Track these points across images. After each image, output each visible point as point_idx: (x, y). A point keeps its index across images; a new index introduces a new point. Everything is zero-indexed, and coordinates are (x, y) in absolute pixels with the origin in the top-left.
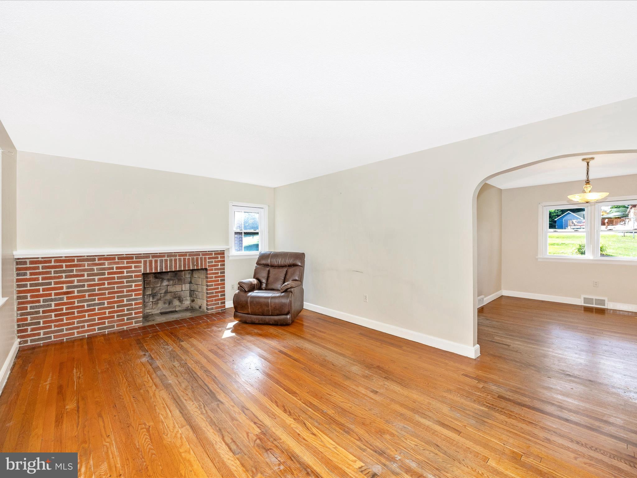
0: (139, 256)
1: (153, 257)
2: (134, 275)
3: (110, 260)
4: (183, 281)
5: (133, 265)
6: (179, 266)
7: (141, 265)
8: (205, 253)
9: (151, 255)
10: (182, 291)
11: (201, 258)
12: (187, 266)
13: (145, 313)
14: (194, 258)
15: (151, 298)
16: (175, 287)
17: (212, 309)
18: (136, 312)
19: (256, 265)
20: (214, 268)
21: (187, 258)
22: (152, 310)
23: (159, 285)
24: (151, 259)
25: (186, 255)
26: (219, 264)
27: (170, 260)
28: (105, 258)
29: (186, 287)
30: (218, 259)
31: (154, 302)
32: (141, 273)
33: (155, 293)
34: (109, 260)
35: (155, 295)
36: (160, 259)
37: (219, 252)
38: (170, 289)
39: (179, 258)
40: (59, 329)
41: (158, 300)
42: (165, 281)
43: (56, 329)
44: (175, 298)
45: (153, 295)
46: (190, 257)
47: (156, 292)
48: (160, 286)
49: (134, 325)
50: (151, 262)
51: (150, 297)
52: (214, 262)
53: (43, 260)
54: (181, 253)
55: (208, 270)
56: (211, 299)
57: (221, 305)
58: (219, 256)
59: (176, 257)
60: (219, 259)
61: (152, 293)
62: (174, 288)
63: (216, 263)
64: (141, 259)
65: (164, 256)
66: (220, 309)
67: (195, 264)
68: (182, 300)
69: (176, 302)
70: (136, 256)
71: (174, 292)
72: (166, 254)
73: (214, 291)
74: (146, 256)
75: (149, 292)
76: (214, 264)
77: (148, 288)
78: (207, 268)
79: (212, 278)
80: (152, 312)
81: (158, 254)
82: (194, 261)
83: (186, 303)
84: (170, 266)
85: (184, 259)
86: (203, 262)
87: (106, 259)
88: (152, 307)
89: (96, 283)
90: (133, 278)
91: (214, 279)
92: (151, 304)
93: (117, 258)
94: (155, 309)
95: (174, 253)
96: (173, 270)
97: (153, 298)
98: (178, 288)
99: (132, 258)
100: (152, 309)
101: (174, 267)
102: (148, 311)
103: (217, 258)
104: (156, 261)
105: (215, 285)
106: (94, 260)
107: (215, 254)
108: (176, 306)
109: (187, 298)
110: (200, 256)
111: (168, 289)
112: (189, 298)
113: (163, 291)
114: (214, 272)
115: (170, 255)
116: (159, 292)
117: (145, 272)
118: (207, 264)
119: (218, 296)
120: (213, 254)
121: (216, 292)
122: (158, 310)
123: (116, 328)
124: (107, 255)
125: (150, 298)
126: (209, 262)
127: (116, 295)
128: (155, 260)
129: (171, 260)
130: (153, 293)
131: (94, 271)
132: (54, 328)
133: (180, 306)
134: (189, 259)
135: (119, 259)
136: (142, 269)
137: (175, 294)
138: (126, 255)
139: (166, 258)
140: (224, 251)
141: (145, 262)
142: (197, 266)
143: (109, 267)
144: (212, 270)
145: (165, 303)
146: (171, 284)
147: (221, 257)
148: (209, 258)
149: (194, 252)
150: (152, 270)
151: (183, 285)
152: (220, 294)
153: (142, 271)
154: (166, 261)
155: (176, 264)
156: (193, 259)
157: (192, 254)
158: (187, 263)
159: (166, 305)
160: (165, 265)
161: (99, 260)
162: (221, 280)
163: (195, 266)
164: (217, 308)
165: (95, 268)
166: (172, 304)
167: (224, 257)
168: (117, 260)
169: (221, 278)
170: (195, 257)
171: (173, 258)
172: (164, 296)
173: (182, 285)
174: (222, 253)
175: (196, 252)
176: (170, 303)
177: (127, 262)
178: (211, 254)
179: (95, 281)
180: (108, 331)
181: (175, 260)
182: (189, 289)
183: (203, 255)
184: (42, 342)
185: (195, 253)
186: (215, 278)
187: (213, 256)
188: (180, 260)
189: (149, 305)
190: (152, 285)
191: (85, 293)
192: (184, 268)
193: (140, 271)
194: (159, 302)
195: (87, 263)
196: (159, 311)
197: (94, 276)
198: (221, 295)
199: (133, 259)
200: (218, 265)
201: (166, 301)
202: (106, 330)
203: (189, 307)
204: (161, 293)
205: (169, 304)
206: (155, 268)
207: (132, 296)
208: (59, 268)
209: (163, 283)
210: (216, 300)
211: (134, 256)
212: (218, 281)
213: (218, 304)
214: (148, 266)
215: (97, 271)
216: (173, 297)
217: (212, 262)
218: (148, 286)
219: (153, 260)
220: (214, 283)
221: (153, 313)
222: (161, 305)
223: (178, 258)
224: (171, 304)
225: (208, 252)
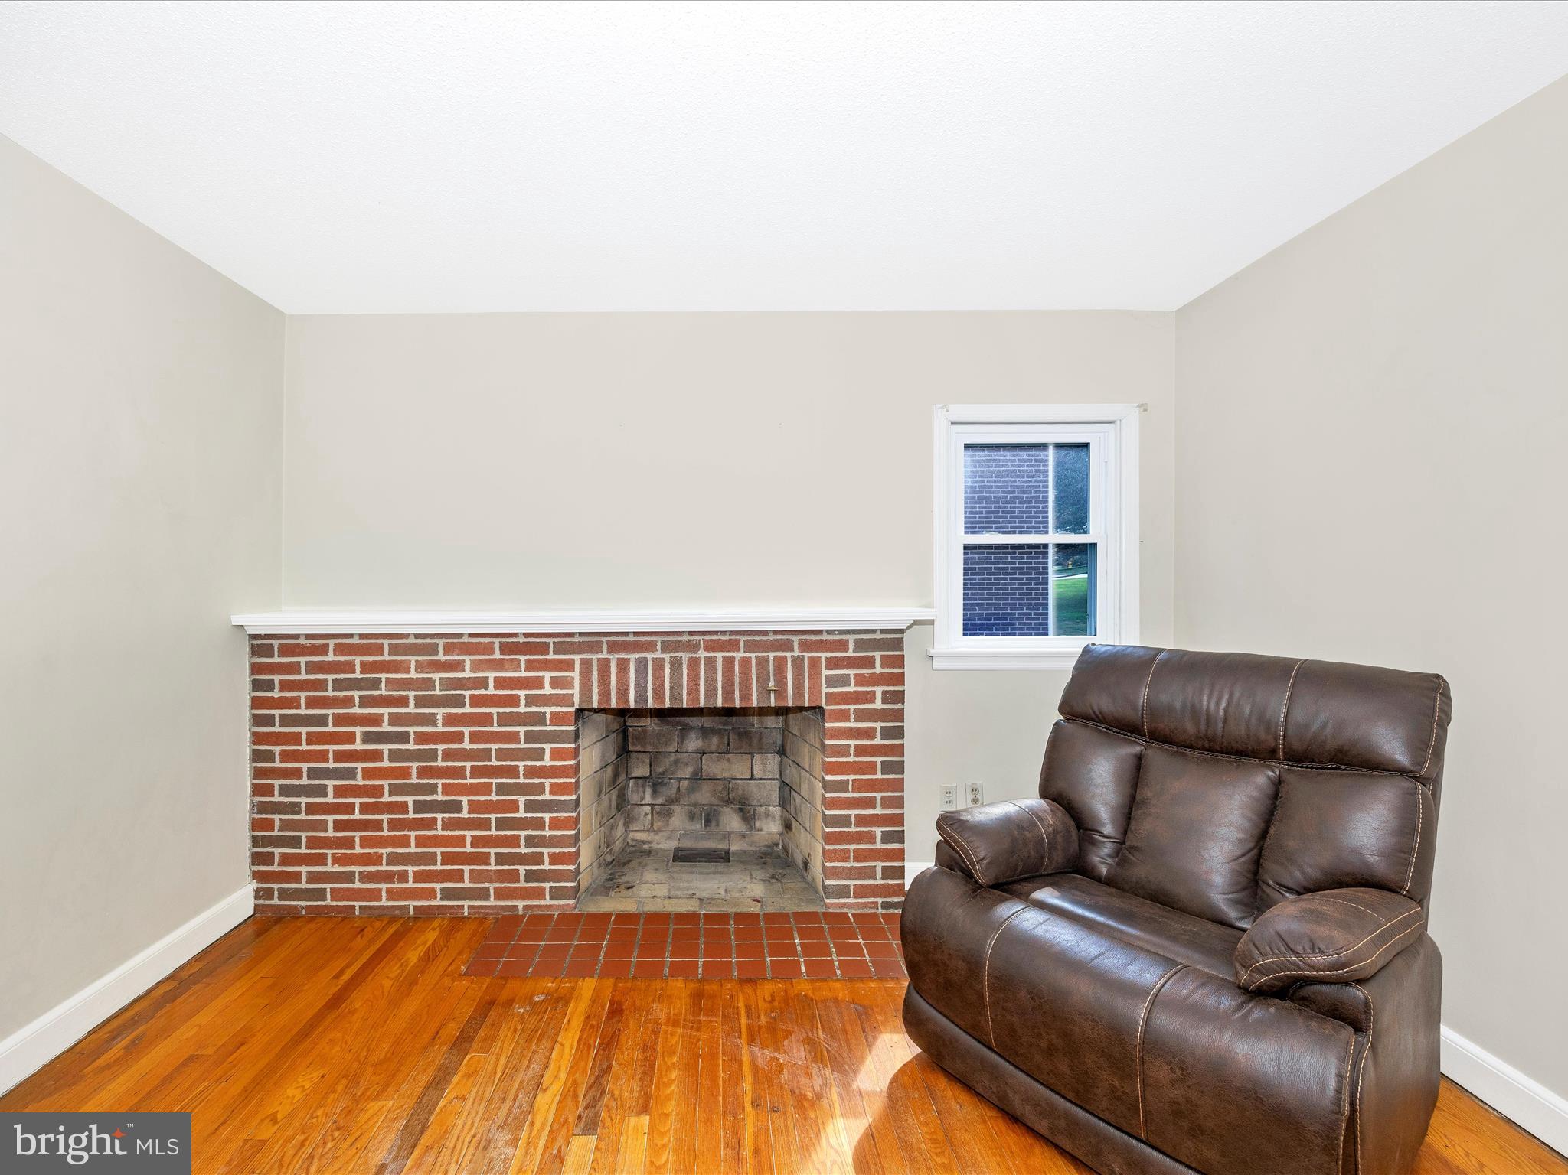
0: (568, 642)
1: (613, 647)
2: (551, 713)
3: (479, 654)
4: (755, 741)
5: (547, 675)
6: (706, 691)
7: (573, 678)
8: (814, 639)
9: (605, 639)
10: (752, 778)
11: (798, 662)
12: (737, 692)
13: (631, 843)
14: (767, 659)
15: (648, 792)
16: (728, 760)
17: (843, 892)
18: (554, 853)
19: (1059, 717)
20: (852, 707)
21: (739, 655)
22: (652, 834)
23: (672, 748)
24: (605, 655)
25: (733, 646)
26: (879, 690)
27: (672, 664)
28: (464, 643)
29: (767, 765)
30: (873, 666)
31: (657, 808)
32: (573, 709)
33: (660, 774)
34: (474, 654)
35: (662, 784)
36: (637, 656)
37: (878, 636)
38: (714, 767)
39: (708, 654)
40: (343, 872)
41: (673, 801)
42: (693, 735)
43: (337, 868)
44: (728, 802)
45: (656, 783)
46: (753, 655)
47: (663, 773)
48: (677, 752)
49: (548, 902)
50: (604, 666)
51: (643, 786)
52: (852, 681)
53: (308, 642)
54: (714, 637)
55: (826, 714)
56: (837, 847)
57: (882, 882)
58: (878, 655)
59: (696, 652)
60: (878, 669)
61: (651, 774)
62: (724, 764)
63: (862, 685)
64: (573, 653)
65: (650, 647)
66: (880, 900)
67: (772, 684)
68: (751, 812)
69: (732, 821)
70: (557, 640)
71: (725, 779)
72: (659, 639)
73: (853, 812)
74: (590, 641)
75: (641, 770)
76: (852, 688)
77: (641, 755)
78: (823, 704)
79: (843, 751)
80: (650, 842)
81: (631, 638)
82: (769, 675)
83: (765, 829)
84: (672, 688)
85: (729, 663)
86: (807, 679)
87: (467, 649)
88: (652, 823)
89: (438, 733)
90: (548, 723)
91: (852, 759)
92: (646, 814)
93: (497, 647)
94: (661, 834)
95: (691, 633)
96: (685, 706)
97: (655, 792)
98: (736, 768)
99: (543, 649)
100: (650, 830)
101: (689, 693)
102: (639, 836)
103: (870, 662)
104: (623, 665)
105: (859, 786)
106: (432, 650)
107: (860, 645)
108: (730, 833)
109: (771, 808)
110: (792, 650)
111: (704, 767)
112: (776, 810)
113: (687, 772)
114: (852, 724)
115: (674, 641)
116: (673, 774)
117: (584, 706)
118: (824, 689)
119: (871, 838)
120: (851, 646)
121: (861, 820)
122: (669, 838)
123: (492, 902)
124: (471, 635)
125: (644, 792)
126: (831, 681)
127: (494, 781)
128: (618, 659)
129: (676, 664)
130: (653, 776)
131: (434, 688)
132: (333, 865)
133: (744, 836)
134: (745, 662)
135: (506, 648)
136: (576, 691)
137: (726, 788)
138: (526, 635)
139: (658, 655)
140: (902, 631)
141: (586, 665)
142: (780, 692)
143: (475, 678)
144: (844, 716)
145: (692, 817)
146: (713, 748)
147: (887, 662)
148: (832, 663)
149: (765, 633)
150: (608, 699)
151: (757, 757)
152: (878, 831)
153: (576, 700)
154: (659, 664)
155: (694, 678)
156: (762, 663)
157: (759, 640)
158: (737, 680)
159: (698, 826)
160: (654, 684)
161: (448, 649)
162: (887, 767)
163: (772, 695)
164: (861, 892)
165: (436, 677)
166: (718, 825)
167: (900, 661)
168: (497, 655)
169: (885, 755)
170: (771, 655)
171: (685, 656)
172: (692, 790)
173: (752, 754)
174: (892, 642)
175: (775, 632)
176: (710, 818)
177: (528, 661)
178: (842, 645)
179: (435, 724)
180: (470, 907)
181: (694, 663)
182: (778, 777)
183: (806, 646)
184: (304, 903)
185: (772, 637)
186: (856, 755)
187: (851, 653)
188: (711, 663)
189: (642, 817)
190: (652, 744)
191: (410, 764)
192: (725, 700)
193: (567, 700)
194: (675, 808)
195: (417, 661)
196: (672, 845)
197: (433, 706)
198: (887, 838)
199: (548, 654)
200: (870, 698)
201: (697, 811)
202: (466, 903)
203: (777, 845)
204: (681, 779)
205: (708, 822)
206: (618, 689)
207: (542, 792)
208: (345, 672)
209: (686, 742)
210: (859, 856)
211: (551, 640)
212: (871, 768)
213: (870, 873)
214: (595, 684)
215: (441, 690)
216: (721, 799)
217: (844, 681)
218: (638, 748)
219: (614, 659)
220: (851, 777)
221: (654, 846)
222: (678, 820)
223: (702, 654)
224: (714, 823)
225: (825, 637)
